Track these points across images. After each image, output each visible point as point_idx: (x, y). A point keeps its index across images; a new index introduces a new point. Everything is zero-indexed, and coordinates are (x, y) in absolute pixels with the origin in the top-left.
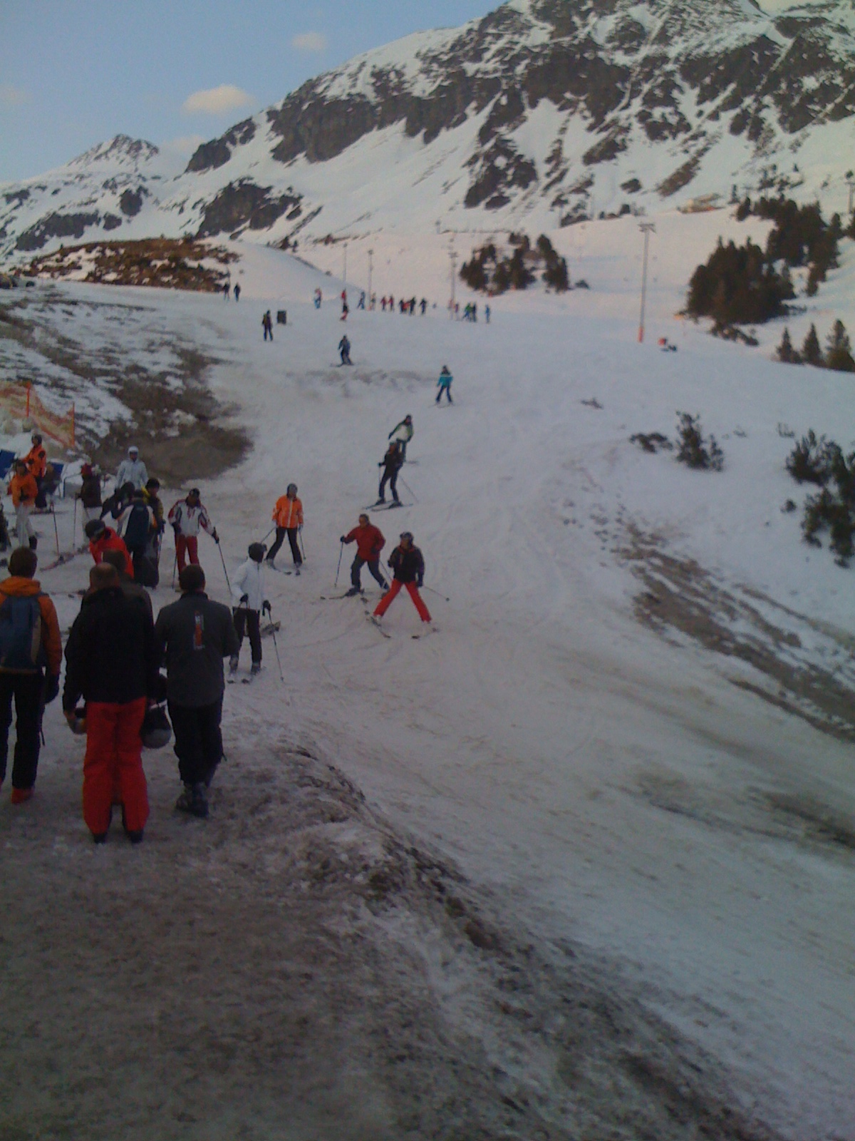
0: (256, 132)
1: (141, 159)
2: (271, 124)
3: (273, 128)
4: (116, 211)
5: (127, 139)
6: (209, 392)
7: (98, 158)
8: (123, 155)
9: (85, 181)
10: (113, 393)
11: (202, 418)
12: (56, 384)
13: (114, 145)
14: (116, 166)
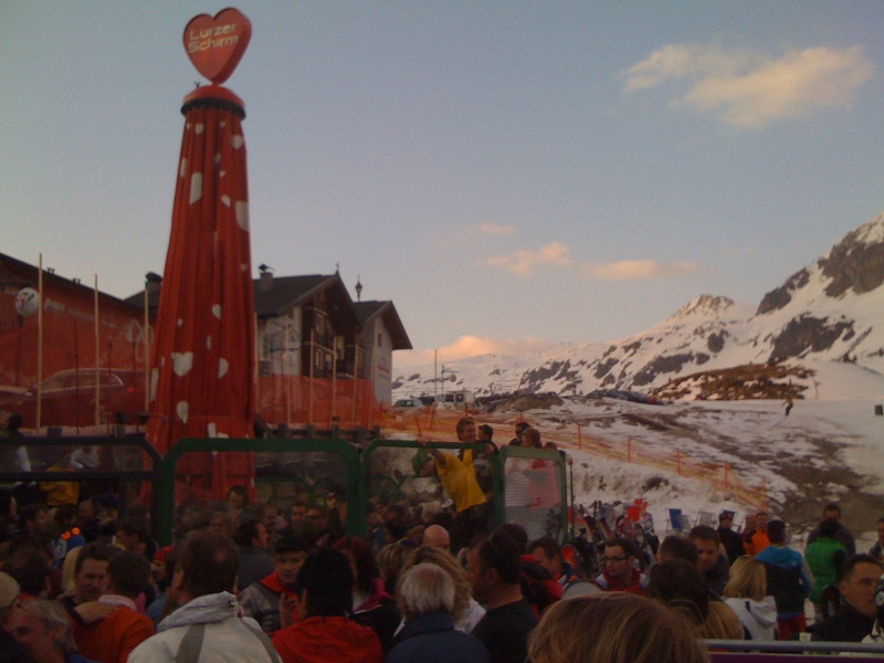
0: (811, 278)
1: (721, 311)
2: (822, 270)
3: (824, 273)
4: (705, 350)
5: (708, 297)
6: (848, 468)
7: (688, 313)
8: (706, 309)
9: (679, 331)
10: (775, 471)
11: (853, 488)
12: (732, 466)
13: (699, 303)
14: (703, 317)
